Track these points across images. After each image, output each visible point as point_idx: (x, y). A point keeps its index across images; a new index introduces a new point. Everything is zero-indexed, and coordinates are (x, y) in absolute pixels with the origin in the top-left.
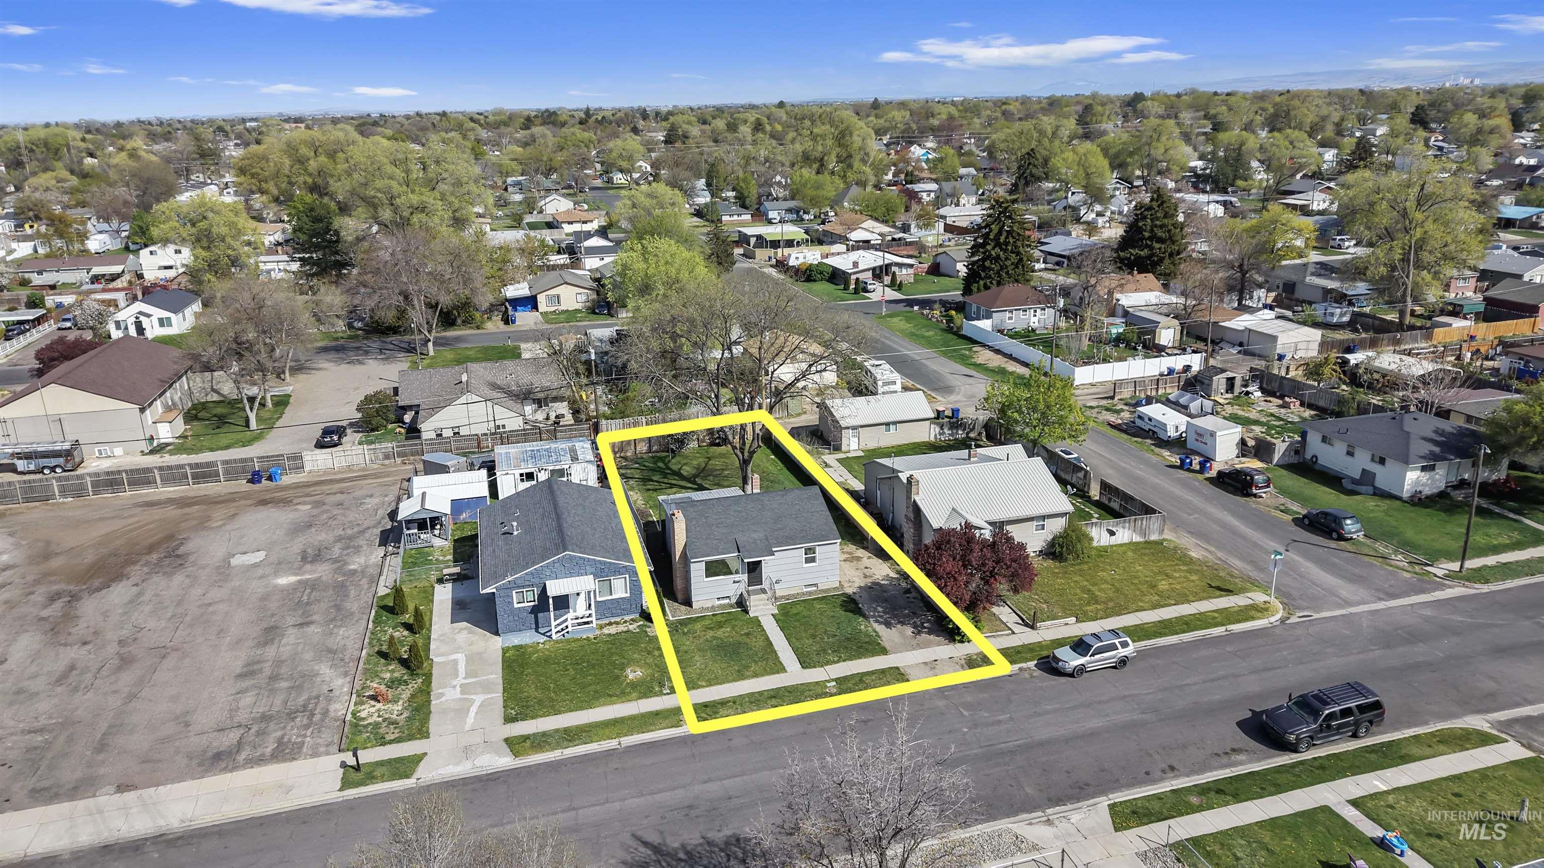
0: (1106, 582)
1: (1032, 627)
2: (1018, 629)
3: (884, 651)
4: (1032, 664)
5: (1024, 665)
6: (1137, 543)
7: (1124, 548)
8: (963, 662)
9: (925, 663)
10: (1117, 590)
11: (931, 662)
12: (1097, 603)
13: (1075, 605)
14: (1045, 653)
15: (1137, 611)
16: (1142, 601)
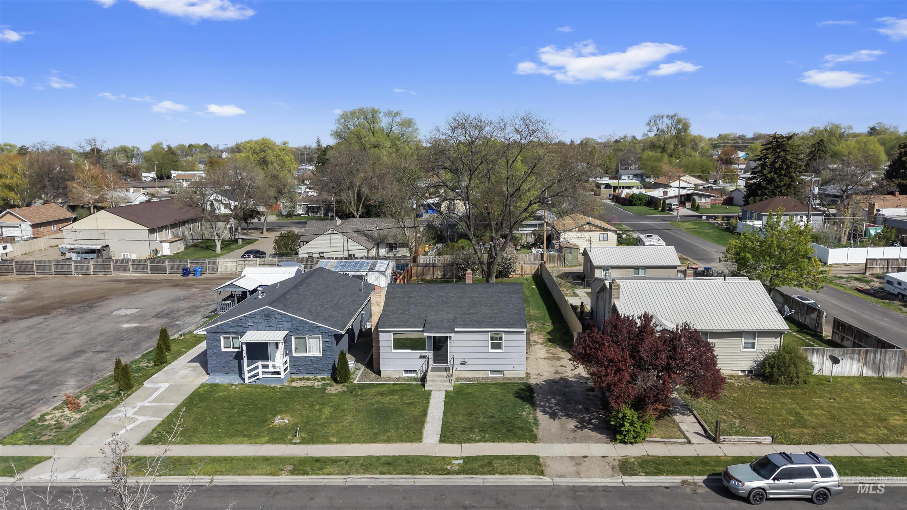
0: (821, 408)
1: (714, 440)
2: (695, 439)
3: (533, 439)
4: (700, 479)
5: (689, 478)
6: (868, 378)
7: (852, 380)
8: (616, 463)
9: (572, 458)
10: (833, 417)
11: (579, 458)
12: (804, 426)
13: (776, 425)
14: (721, 469)
15: (856, 442)
16: (864, 432)
